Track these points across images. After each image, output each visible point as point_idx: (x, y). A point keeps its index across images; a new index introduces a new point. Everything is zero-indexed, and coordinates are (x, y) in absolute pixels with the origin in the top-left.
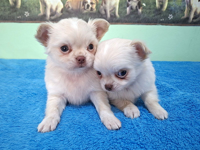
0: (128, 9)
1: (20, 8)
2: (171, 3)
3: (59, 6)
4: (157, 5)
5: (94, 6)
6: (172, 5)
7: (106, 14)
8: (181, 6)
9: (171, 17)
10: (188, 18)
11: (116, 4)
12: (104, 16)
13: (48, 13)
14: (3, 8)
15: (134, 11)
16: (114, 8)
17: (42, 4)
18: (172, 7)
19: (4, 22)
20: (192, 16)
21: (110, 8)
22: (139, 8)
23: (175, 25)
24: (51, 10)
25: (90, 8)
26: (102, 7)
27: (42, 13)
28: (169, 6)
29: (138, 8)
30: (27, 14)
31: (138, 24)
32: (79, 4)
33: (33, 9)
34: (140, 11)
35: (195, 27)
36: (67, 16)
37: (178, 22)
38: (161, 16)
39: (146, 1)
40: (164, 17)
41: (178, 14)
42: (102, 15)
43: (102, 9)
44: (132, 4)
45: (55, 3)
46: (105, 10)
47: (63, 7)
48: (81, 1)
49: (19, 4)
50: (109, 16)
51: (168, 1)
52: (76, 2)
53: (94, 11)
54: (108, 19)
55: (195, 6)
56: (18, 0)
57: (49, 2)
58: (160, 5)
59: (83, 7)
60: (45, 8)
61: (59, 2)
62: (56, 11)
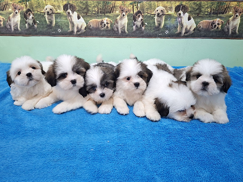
0: (134, 27)
1: (55, 26)
2: (167, 22)
3: (83, 25)
4: (156, 24)
5: (109, 25)
6: (168, 24)
7: (118, 31)
8: (174, 24)
9: (167, 32)
10: (180, 33)
11: (125, 23)
12: (116, 32)
13: (75, 30)
14: (42, 26)
15: (139, 29)
16: (124, 27)
17: (71, 24)
19: (43, 36)
20: (184, 31)
21: (121, 26)
22: (143, 27)
23: (171, 38)
24: (77, 28)
26: (115, 26)
27: (71, 30)
28: (165, 25)
30: (59, 30)
31: (142, 38)
32: (98, 23)
33: (64, 27)
34: (143, 28)
35: (187, 39)
36: (89, 32)
37: (173, 36)
38: (159, 32)
39: (148, 21)
40: (162, 32)
41: (173, 30)
42: (115, 31)
43: (115, 27)
44: (137, 23)
45: (80, 23)
46: (117, 28)
47: (86, 26)
48: (99, 22)
49: (54, 23)
50: (120, 32)
51: (164, 21)
52: (96, 23)
53: (109, 28)
54: (120, 34)
55: (186, 24)
56: (53, 21)
57: (76, 22)
58: (158, 24)
59: (101, 26)
60: (73, 26)
61: (83, 23)
62: (81, 29)
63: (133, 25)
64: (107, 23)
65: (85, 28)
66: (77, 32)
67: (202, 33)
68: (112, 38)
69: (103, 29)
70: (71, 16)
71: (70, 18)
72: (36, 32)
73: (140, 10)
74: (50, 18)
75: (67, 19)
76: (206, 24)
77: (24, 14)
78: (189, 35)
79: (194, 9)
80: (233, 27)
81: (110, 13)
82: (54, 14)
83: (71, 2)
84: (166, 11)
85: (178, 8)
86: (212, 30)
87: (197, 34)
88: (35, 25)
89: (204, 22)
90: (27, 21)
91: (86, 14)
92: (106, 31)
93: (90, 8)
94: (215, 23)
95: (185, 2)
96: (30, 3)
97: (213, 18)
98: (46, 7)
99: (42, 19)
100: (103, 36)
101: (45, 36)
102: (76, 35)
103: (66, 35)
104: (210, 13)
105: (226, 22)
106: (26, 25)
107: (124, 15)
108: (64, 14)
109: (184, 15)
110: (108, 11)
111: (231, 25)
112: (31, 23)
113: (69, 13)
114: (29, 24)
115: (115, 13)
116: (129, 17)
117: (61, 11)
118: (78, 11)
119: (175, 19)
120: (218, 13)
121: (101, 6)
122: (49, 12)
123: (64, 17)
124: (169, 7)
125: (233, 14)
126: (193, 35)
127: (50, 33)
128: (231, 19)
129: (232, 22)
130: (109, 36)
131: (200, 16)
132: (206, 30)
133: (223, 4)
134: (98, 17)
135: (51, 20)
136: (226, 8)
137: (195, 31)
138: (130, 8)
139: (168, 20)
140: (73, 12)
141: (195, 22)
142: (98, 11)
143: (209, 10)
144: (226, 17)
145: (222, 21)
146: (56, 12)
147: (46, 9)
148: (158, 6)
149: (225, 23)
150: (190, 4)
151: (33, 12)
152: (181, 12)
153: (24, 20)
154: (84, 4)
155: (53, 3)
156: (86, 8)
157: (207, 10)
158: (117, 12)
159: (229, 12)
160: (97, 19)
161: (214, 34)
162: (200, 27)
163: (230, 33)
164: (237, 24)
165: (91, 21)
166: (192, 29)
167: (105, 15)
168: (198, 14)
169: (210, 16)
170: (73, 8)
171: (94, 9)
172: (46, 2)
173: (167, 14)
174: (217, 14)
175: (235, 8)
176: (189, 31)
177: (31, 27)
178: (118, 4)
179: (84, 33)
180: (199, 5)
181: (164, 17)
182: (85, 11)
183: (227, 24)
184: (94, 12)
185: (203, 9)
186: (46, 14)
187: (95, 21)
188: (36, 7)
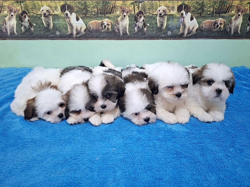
0: (136, 28)
1: (52, 29)
2: (169, 23)
3: (82, 27)
4: (159, 25)
5: (110, 27)
7: (119, 32)
8: (177, 24)
9: (169, 33)
10: (183, 34)
11: (126, 25)
12: (118, 34)
13: (75, 33)
14: (39, 29)
16: (125, 28)
17: (69, 26)
18: (170, 25)
19: (40, 39)
20: (186, 32)
21: (122, 28)
23: (173, 39)
24: (77, 30)
25: (106, 28)
26: (116, 27)
27: (69, 32)
28: (167, 26)
29: (143, 27)
30: (58, 33)
31: (145, 40)
32: (98, 25)
33: (62, 30)
34: (145, 29)
35: (189, 40)
36: (89, 34)
37: (175, 37)
38: (161, 33)
39: (150, 22)
40: (164, 33)
41: (175, 31)
42: (116, 33)
43: (116, 29)
44: (139, 25)
45: (79, 25)
46: (119, 30)
47: (85, 28)
48: (99, 23)
49: (52, 25)
50: (121, 33)
51: (167, 21)
52: (96, 24)
53: (110, 30)
54: (121, 36)
55: (188, 25)
56: (50, 23)
57: (75, 24)
58: (161, 24)
59: (101, 27)
60: (72, 28)
61: (83, 24)
62: (80, 31)
63: (134, 26)
64: (108, 25)
65: (85, 31)
66: (76, 34)
67: (205, 33)
68: (114, 40)
69: (103, 31)
70: (69, 18)
71: (68, 20)
72: (33, 35)
73: (141, 10)
74: (47, 20)
75: (65, 21)
76: (209, 23)
77: (19, 17)
78: (192, 36)
79: (196, 8)
80: (236, 27)
81: (110, 13)
82: (51, 16)
83: (68, 3)
84: (168, 11)
85: (180, 8)
86: (215, 30)
87: (200, 34)
88: (31, 28)
89: (207, 22)
90: (23, 23)
91: (85, 16)
92: (107, 32)
93: (89, 9)
94: (218, 23)
95: (187, 1)
96: (25, 5)
97: (215, 18)
98: (42, 9)
99: (38, 21)
100: (103, 38)
101: (43, 39)
102: (75, 38)
103: (65, 38)
104: (213, 13)
105: (228, 21)
106: (22, 28)
107: (125, 16)
108: (62, 15)
109: (186, 15)
110: (109, 11)
111: (233, 24)
112: (27, 27)
113: (67, 14)
114: (25, 27)
115: (116, 13)
116: (130, 18)
117: (58, 12)
118: (77, 12)
119: (177, 19)
120: (221, 13)
121: (100, 6)
122: (45, 14)
123: (62, 19)
124: (171, 6)
125: (235, 13)
126: (195, 36)
127: (47, 36)
128: (233, 18)
129: (235, 22)
130: (110, 38)
131: (203, 16)
132: (208, 30)
133: (225, 3)
134: (97, 18)
135: (48, 22)
136: (229, 7)
137: (198, 31)
138: (131, 8)
139: (171, 20)
140: (71, 13)
141: (198, 23)
142: (98, 11)
143: (212, 9)
144: (228, 17)
145: (224, 21)
146: (53, 14)
147: (43, 11)
148: (160, 6)
149: (228, 23)
150: (193, 3)
151: (29, 14)
152: (183, 12)
153: (19, 22)
154: (82, 4)
155: (49, 4)
156: (84, 9)
157: (209, 9)
158: (118, 13)
159: (231, 11)
160: (97, 21)
161: (216, 34)
162: (203, 27)
163: (232, 32)
164: (239, 24)
165: (90, 22)
166: (195, 29)
167: (105, 15)
168: (201, 14)
169: (212, 16)
170: (71, 9)
171: (93, 10)
172: (42, 3)
173: (169, 14)
174: (219, 13)
175: (237, 7)
176: (192, 31)
177: (28, 30)
178: (119, 4)
179: (84, 35)
180: (202, 4)
181: (166, 17)
182: (84, 11)
183: (230, 24)
184: (93, 13)
185: (205, 9)
186: (42, 16)
187: (95, 22)
188: (31, 8)
